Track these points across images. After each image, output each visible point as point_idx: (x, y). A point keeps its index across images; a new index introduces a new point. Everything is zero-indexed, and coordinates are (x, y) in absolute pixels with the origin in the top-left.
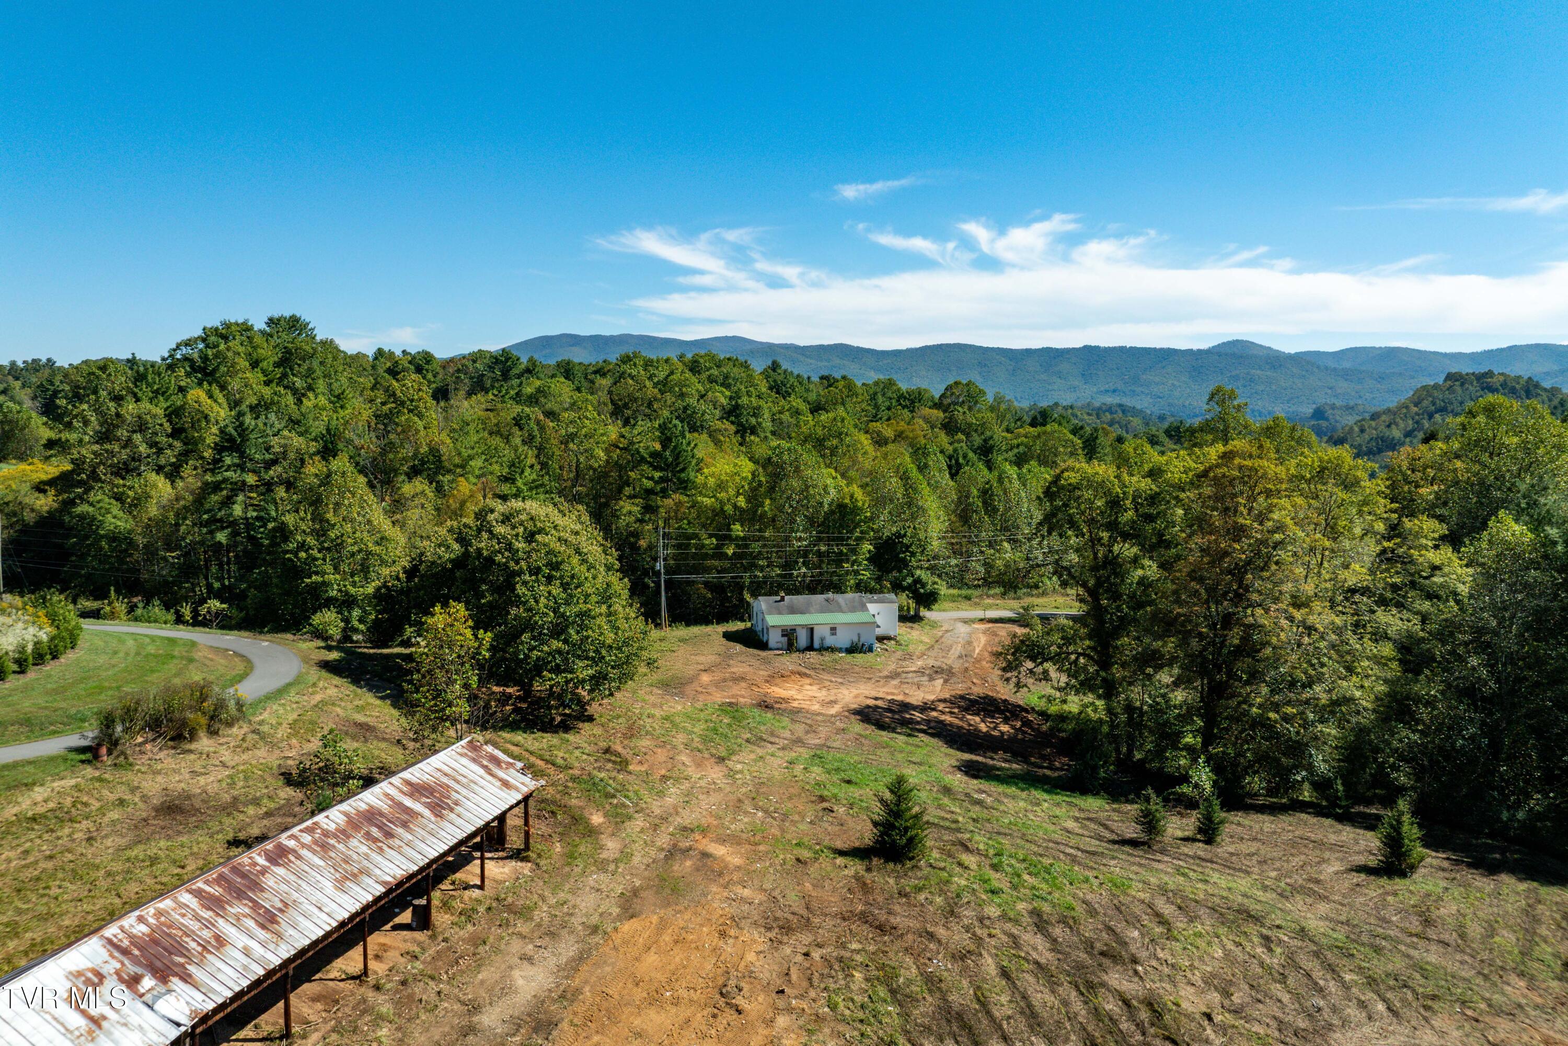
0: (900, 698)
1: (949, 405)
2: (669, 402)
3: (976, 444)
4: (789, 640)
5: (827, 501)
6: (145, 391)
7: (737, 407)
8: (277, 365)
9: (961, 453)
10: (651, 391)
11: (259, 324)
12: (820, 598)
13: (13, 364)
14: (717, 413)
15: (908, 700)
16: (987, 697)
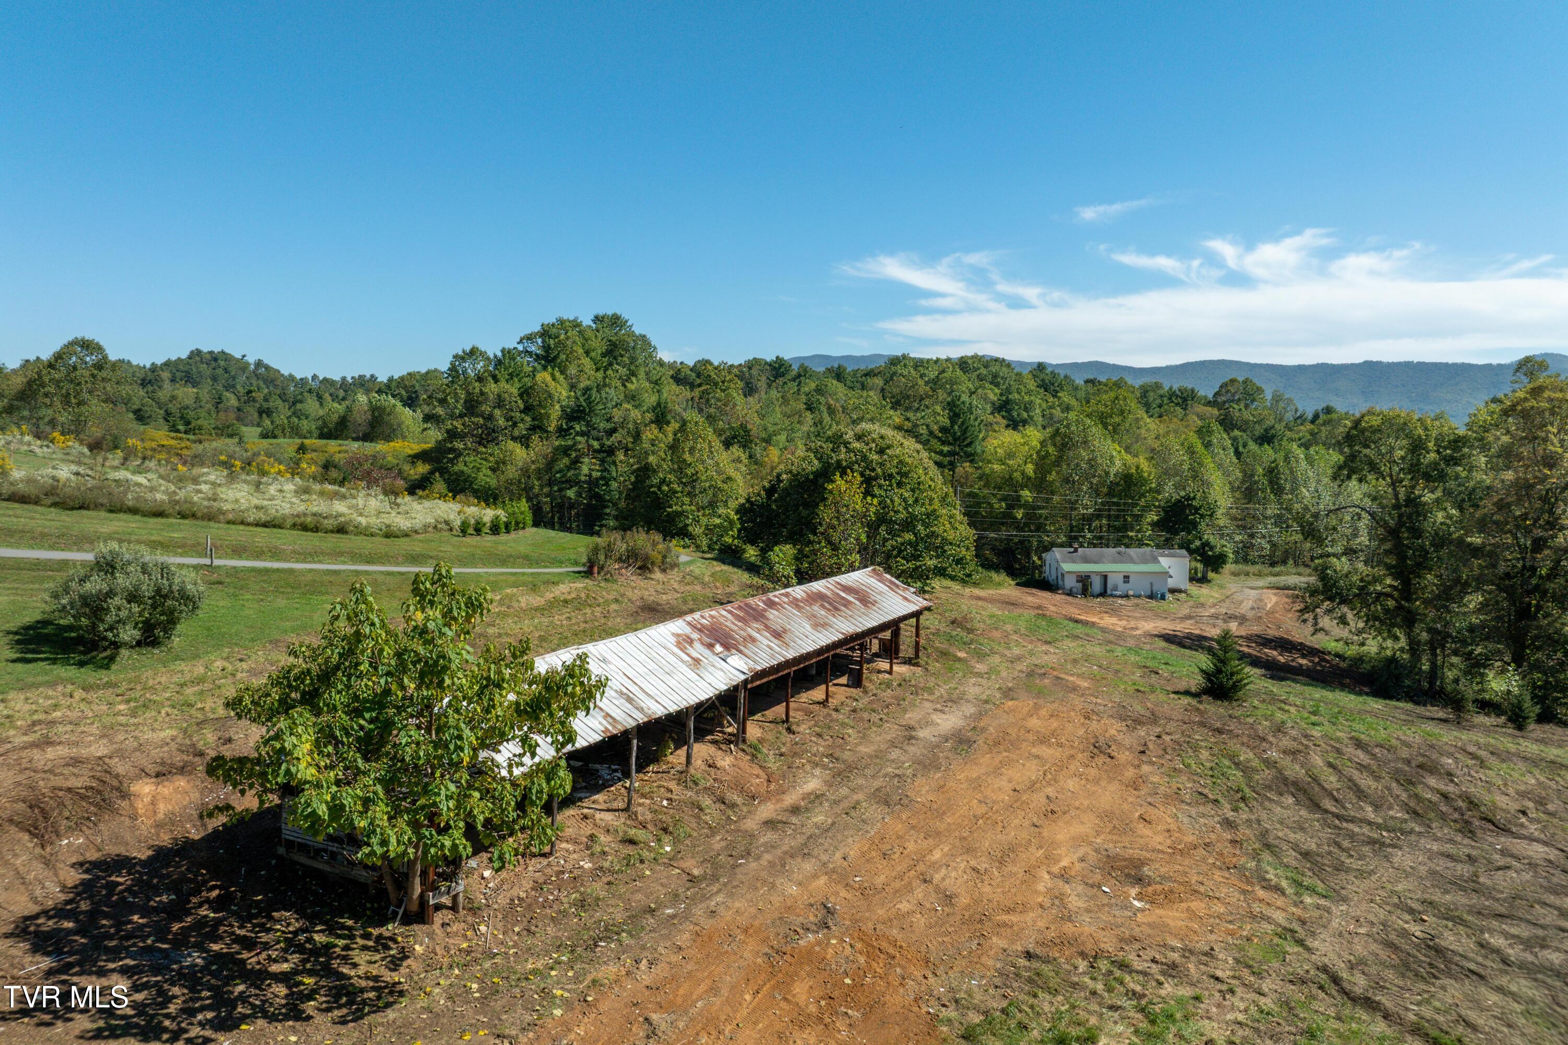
0: (1197, 632)
1: (1224, 402)
2: (941, 398)
3: (1257, 433)
4: (1084, 585)
5: (1113, 471)
6: (503, 375)
7: (1007, 402)
8: (604, 355)
9: (1241, 442)
10: (923, 388)
11: (587, 321)
12: (1111, 551)
13: (344, 379)
14: (989, 408)
15: (1205, 634)
16: (1282, 638)
